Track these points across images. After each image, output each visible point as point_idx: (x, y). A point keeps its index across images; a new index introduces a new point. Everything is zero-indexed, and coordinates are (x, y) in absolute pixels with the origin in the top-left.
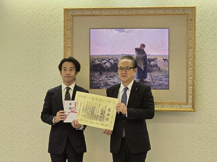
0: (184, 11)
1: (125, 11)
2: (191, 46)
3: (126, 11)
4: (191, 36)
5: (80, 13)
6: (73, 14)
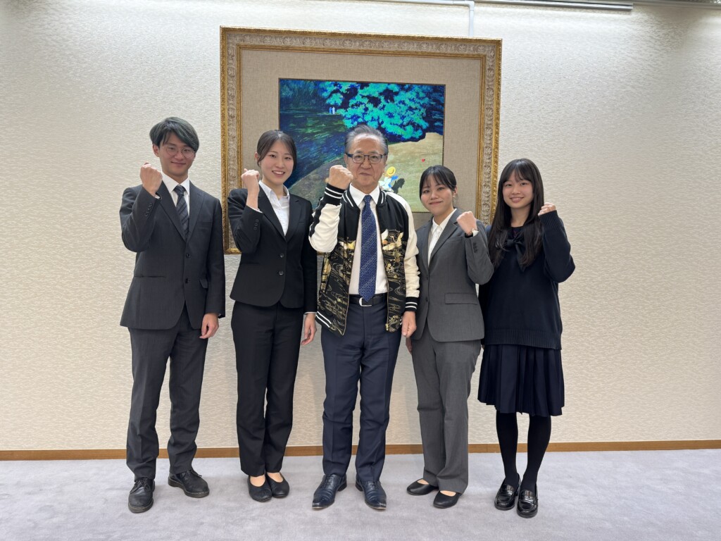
0: (476, 49)
1: (355, 42)
2: (489, 122)
3: (358, 44)
4: (490, 103)
5: (256, 41)
6: (242, 43)
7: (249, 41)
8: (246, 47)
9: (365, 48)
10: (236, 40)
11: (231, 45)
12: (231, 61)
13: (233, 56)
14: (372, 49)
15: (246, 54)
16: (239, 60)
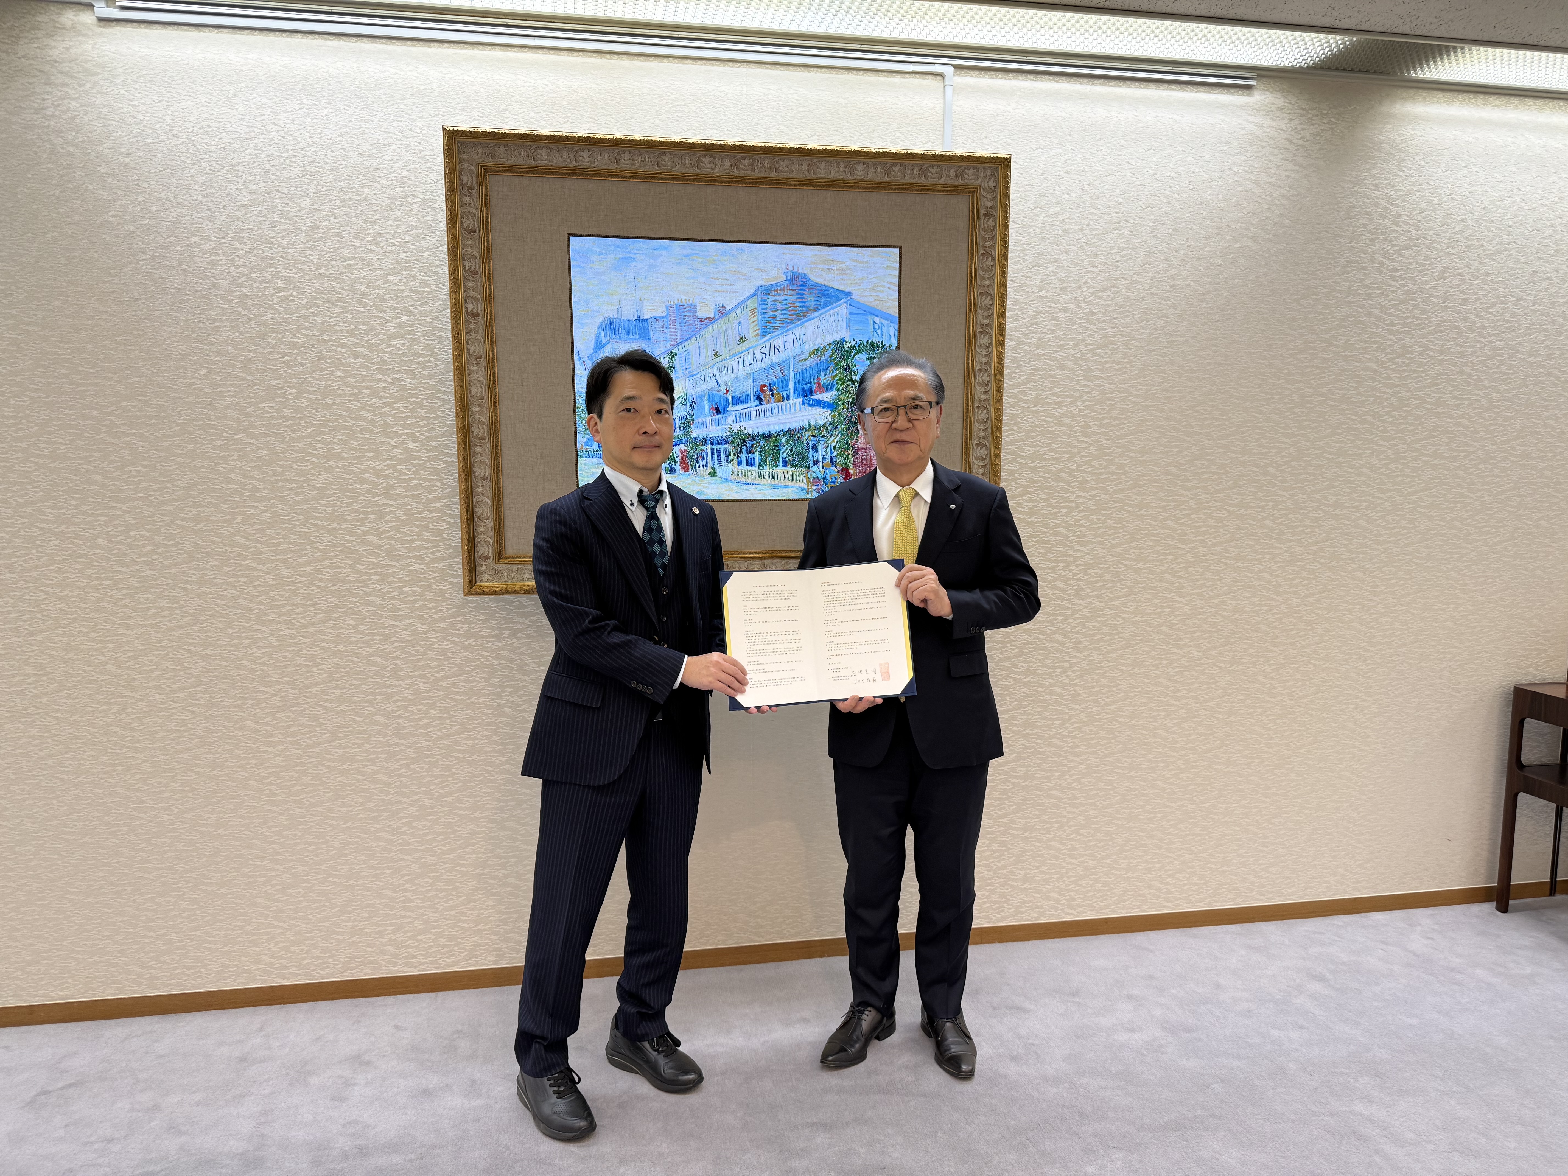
0: (960, 175)
2: (986, 321)
4: (987, 283)
5: (519, 158)
6: (489, 161)
7: (504, 157)
8: (498, 170)
9: (742, 173)
10: (478, 155)
11: (466, 165)
12: (467, 199)
13: (472, 188)
14: (756, 173)
15: (499, 184)
16: (485, 197)
